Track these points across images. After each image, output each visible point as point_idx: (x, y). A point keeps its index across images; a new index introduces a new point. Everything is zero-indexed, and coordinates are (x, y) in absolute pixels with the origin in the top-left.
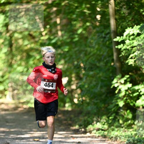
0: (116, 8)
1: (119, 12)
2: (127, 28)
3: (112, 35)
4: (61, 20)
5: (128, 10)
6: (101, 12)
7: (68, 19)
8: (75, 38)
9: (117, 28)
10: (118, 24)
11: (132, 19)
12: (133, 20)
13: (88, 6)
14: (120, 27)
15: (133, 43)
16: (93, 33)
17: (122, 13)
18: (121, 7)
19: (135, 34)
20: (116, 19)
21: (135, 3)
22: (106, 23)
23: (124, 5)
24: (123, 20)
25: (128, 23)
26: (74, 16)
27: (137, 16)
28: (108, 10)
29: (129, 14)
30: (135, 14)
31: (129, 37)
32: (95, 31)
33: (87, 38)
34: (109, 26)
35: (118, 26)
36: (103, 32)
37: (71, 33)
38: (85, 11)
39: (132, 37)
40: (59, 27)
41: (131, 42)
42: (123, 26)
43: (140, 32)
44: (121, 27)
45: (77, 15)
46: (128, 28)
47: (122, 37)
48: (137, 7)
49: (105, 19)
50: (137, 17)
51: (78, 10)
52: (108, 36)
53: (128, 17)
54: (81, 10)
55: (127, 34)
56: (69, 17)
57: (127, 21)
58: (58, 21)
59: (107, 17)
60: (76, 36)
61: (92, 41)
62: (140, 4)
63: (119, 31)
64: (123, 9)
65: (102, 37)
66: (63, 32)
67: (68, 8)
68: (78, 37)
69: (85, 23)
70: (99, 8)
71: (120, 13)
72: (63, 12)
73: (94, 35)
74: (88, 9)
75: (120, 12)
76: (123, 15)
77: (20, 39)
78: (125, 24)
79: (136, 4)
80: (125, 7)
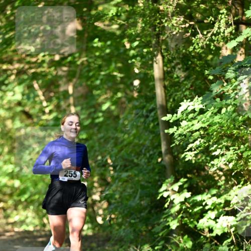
0: (165, 69)
1: (170, 75)
2: (183, 101)
3: (159, 112)
4: (75, 87)
5: (184, 71)
6: (142, 76)
7: (88, 86)
8: (98, 117)
9: (167, 101)
10: (169, 94)
11: (192, 86)
12: (193, 88)
13: (119, 65)
14: (171, 100)
15: (193, 125)
16: (128, 108)
17: (175, 76)
18: (174, 67)
19: (196, 110)
20: (165, 87)
21: (196, 60)
22: (148, 94)
23: (178, 64)
24: (177, 88)
25: (185, 94)
26: (98, 82)
27: (200, 81)
28: (152, 71)
29: (187, 78)
30: (197, 79)
31: (187, 115)
32: (130, 105)
33: (118, 117)
34: (154, 97)
35: (168, 98)
36: (144, 107)
37: (93, 110)
38: (115, 73)
39: (191, 116)
40: (71, 100)
41: (190, 124)
42: (176, 98)
43: (204, 108)
44: (174, 100)
45: (102, 80)
46: (185, 101)
47: (175, 115)
48: (200, 68)
49: (148, 86)
50: (200, 83)
51: (103, 73)
52: (152, 114)
53: (185, 82)
54: (108, 72)
55: (183, 110)
56: (89, 83)
57: (184, 90)
58: (71, 90)
59: (151, 84)
60: (100, 114)
61: (126, 123)
62: (203, 62)
63: (171, 107)
64: (177, 69)
65: (142, 116)
66: (79, 108)
67: (87, 69)
68: (103, 116)
69: (116, 94)
70: (138, 69)
71: (172, 77)
72: (78, 75)
73: (130, 113)
74: (120, 70)
75: (172, 74)
76: (177, 80)
77: (8, 119)
78: (181, 94)
79: (198, 62)
80: (180, 66)
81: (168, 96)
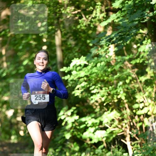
0: (63, 39)
1: (65, 43)
2: (73, 59)
3: (59, 66)
4: (6, 51)
5: (75, 40)
6: (48, 44)
7: (14, 50)
8: (21, 69)
9: (64, 59)
11: (79, 50)
13: (34, 37)
14: (66, 58)
17: (69, 44)
18: (68, 38)
19: (81, 65)
20: (63, 51)
21: (82, 33)
22: (52, 55)
23: (70, 36)
24: (70, 51)
25: (75, 55)
26: (21, 47)
27: (84, 47)
29: (76, 45)
30: (82, 46)
31: (76, 68)
33: (33, 69)
34: (55, 57)
37: (17, 65)
38: (32, 42)
39: (79, 68)
40: (4, 58)
41: (78, 73)
42: (69, 57)
43: (87, 63)
44: (68, 59)
45: (23, 46)
46: (75, 59)
47: (69, 67)
48: (84, 38)
51: (24, 42)
52: (54, 67)
53: (75, 48)
55: (74, 65)
56: (15, 48)
57: (74, 52)
58: (4, 52)
59: (53, 49)
60: (22, 67)
62: (86, 35)
63: (66, 62)
64: (70, 40)
66: (9, 64)
68: (24, 68)
69: (31, 54)
70: (46, 39)
71: (67, 44)
74: (35, 40)
76: (70, 46)
78: (72, 55)
79: (83, 35)
80: (72, 38)
81: (64, 56)
